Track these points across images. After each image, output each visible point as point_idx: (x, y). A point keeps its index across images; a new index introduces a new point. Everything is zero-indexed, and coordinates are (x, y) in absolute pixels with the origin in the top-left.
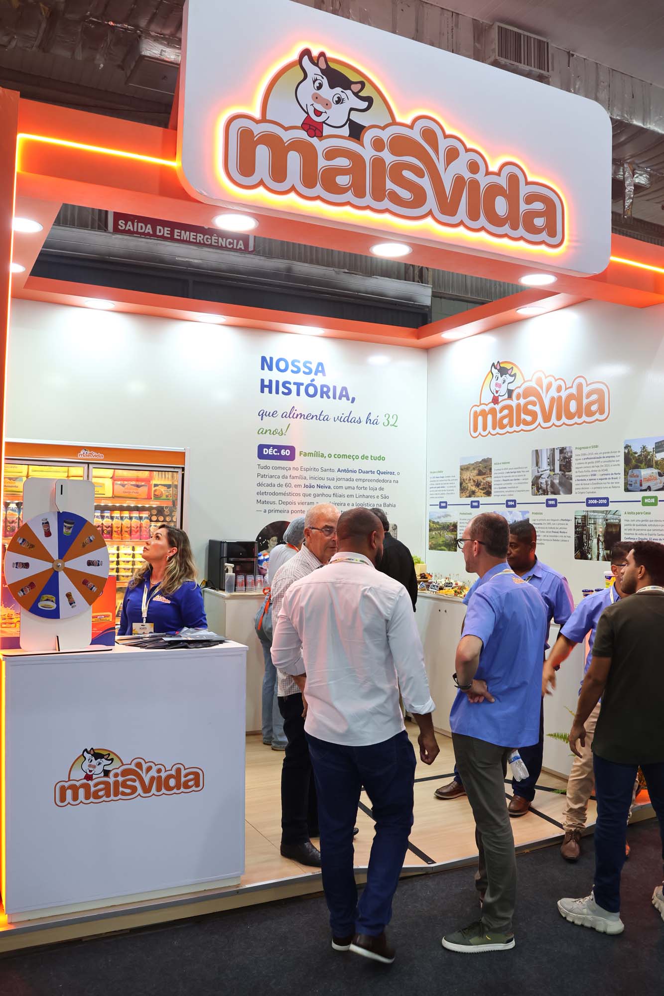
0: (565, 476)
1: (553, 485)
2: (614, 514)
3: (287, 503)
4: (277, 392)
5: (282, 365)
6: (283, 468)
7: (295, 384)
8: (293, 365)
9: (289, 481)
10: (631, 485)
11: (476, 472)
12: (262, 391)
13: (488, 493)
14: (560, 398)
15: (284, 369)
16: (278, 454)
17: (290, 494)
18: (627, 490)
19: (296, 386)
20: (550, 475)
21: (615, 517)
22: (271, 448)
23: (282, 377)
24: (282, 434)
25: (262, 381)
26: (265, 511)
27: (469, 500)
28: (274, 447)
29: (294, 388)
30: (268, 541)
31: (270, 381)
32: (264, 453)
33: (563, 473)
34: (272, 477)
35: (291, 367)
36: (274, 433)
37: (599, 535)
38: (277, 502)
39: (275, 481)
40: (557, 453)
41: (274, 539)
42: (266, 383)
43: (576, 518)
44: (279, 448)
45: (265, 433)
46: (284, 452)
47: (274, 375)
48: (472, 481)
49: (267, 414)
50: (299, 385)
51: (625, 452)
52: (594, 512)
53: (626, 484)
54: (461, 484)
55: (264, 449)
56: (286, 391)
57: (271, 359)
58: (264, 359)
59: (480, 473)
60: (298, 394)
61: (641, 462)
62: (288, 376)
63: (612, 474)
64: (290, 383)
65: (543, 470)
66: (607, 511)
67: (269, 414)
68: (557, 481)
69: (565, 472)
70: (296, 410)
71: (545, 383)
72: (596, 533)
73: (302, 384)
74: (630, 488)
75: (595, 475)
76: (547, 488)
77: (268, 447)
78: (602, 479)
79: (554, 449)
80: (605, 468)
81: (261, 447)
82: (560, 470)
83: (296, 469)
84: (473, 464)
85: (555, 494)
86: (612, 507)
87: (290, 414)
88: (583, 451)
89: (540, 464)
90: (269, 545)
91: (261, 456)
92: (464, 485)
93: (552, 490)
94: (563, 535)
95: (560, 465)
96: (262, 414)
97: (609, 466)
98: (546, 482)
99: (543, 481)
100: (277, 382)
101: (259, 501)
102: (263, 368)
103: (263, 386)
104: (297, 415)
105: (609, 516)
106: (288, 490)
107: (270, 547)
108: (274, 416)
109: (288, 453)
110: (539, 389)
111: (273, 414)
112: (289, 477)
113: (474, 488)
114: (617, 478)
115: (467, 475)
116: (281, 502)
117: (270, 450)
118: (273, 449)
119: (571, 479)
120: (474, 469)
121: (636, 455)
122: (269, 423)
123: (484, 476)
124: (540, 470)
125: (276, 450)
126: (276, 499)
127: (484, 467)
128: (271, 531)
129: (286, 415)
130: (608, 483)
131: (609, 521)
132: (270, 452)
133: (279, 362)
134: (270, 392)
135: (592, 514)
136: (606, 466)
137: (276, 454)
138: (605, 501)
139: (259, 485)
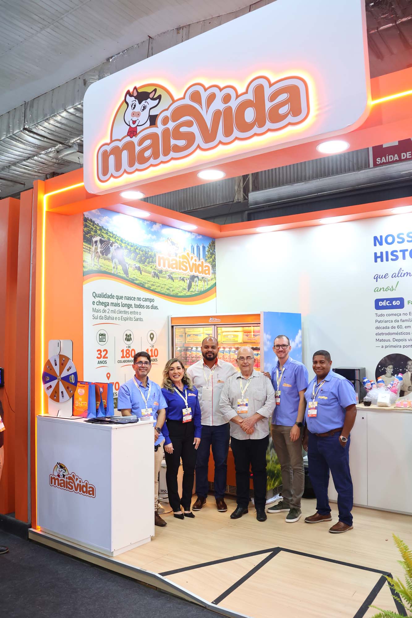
3: (399, 340)
4: (387, 260)
5: (390, 240)
6: (395, 315)
7: (401, 251)
8: (398, 237)
9: (400, 323)
12: (376, 261)
15: (392, 241)
16: (391, 305)
17: (401, 333)
19: (402, 253)
22: (385, 301)
23: (390, 248)
24: (393, 290)
25: (376, 254)
26: (383, 347)
28: (387, 300)
29: (400, 254)
30: (386, 368)
31: (382, 253)
32: (380, 305)
34: (386, 322)
35: (397, 240)
36: (387, 289)
38: (391, 340)
39: (389, 325)
41: (390, 368)
42: (379, 255)
44: (391, 300)
45: (380, 291)
46: (395, 303)
47: (385, 248)
49: (380, 277)
50: (404, 251)
55: (380, 302)
56: (394, 258)
57: (381, 237)
58: (375, 238)
60: (404, 258)
62: (396, 246)
64: (396, 251)
67: (382, 277)
70: (403, 271)
73: (407, 250)
77: (382, 300)
81: (377, 301)
83: (406, 314)
87: (398, 274)
90: (386, 371)
91: (377, 307)
96: (377, 278)
100: (387, 253)
101: (377, 339)
102: (375, 245)
103: (376, 257)
104: (404, 274)
106: (400, 331)
107: (387, 373)
108: (386, 277)
109: (398, 303)
111: (385, 276)
112: (400, 321)
116: (394, 340)
117: (384, 302)
118: (387, 301)
122: (382, 283)
125: (389, 302)
126: (391, 337)
128: (388, 361)
129: (395, 275)
132: (384, 303)
133: (387, 237)
134: (382, 261)
137: (389, 305)
139: (377, 328)
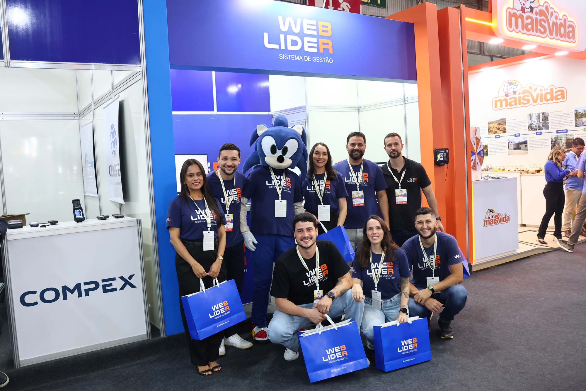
0: (545, 123)
1: (539, 127)
2: (570, 135)
10: (578, 124)
11: (497, 124)
13: (505, 132)
14: (542, 94)
18: (576, 126)
20: (537, 123)
21: (571, 136)
27: (494, 135)
33: (544, 122)
37: (563, 144)
40: (541, 115)
43: (551, 138)
48: (495, 128)
51: (575, 113)
52: (560, 135)
53: (576, 124)
54: (489, 129)
59: (499, 124)
61: (583, 116)
63: (569, 121)
65: (533, 121)
66: (567, 134)
68: (541, 125)
69: (545, 121)
71: (534, 88)
72: (562, 143)
74: (578, 125)
75: (560, 122)
76: (536, 128)
78: (564, 123)
79: (539, 113)
80: (565, 119)
82: (543, 121)
84: (495, 121)
85: (540, 130)
86: (569, 133)
88: (554, 113)
89: (532, 119)
92: (490, 129)
93: (539, 128)
94: (545, 145)
95: (543, 119)
97: (567, 118)
98: (536, 126)
99: (534, 125)
105: (568, 136)
110: (530, 90)
113: (496, 130)
114: (571, 122)
115: (491, 126)
119: (549, 124)
120: (496, 123)
121: (581, 113)
123: (501, 126)
124: (532, 121)
127: (502, 122)
130: (567, 124)
131: (568, 138)
135: (560, 136)
136: (566, 118)
138: (566, 131)
